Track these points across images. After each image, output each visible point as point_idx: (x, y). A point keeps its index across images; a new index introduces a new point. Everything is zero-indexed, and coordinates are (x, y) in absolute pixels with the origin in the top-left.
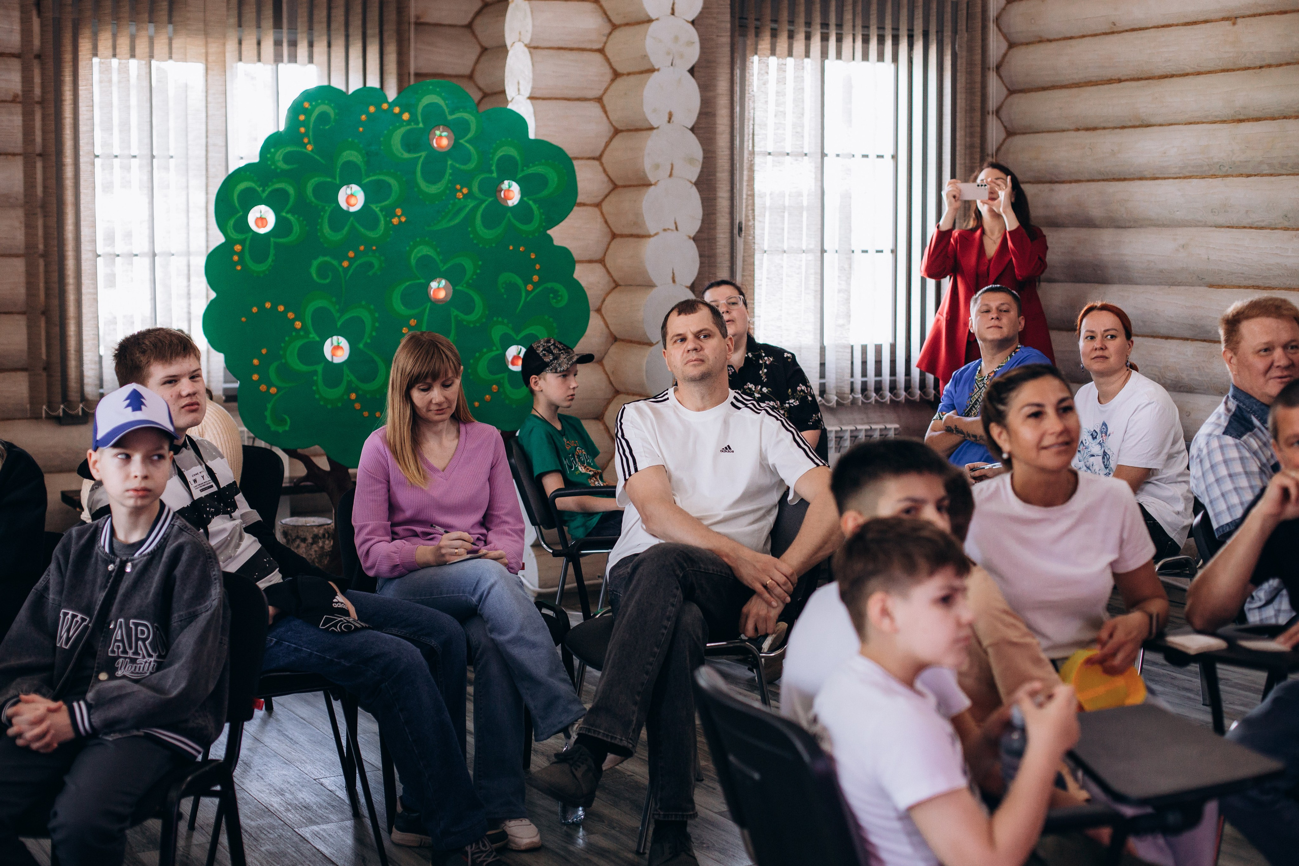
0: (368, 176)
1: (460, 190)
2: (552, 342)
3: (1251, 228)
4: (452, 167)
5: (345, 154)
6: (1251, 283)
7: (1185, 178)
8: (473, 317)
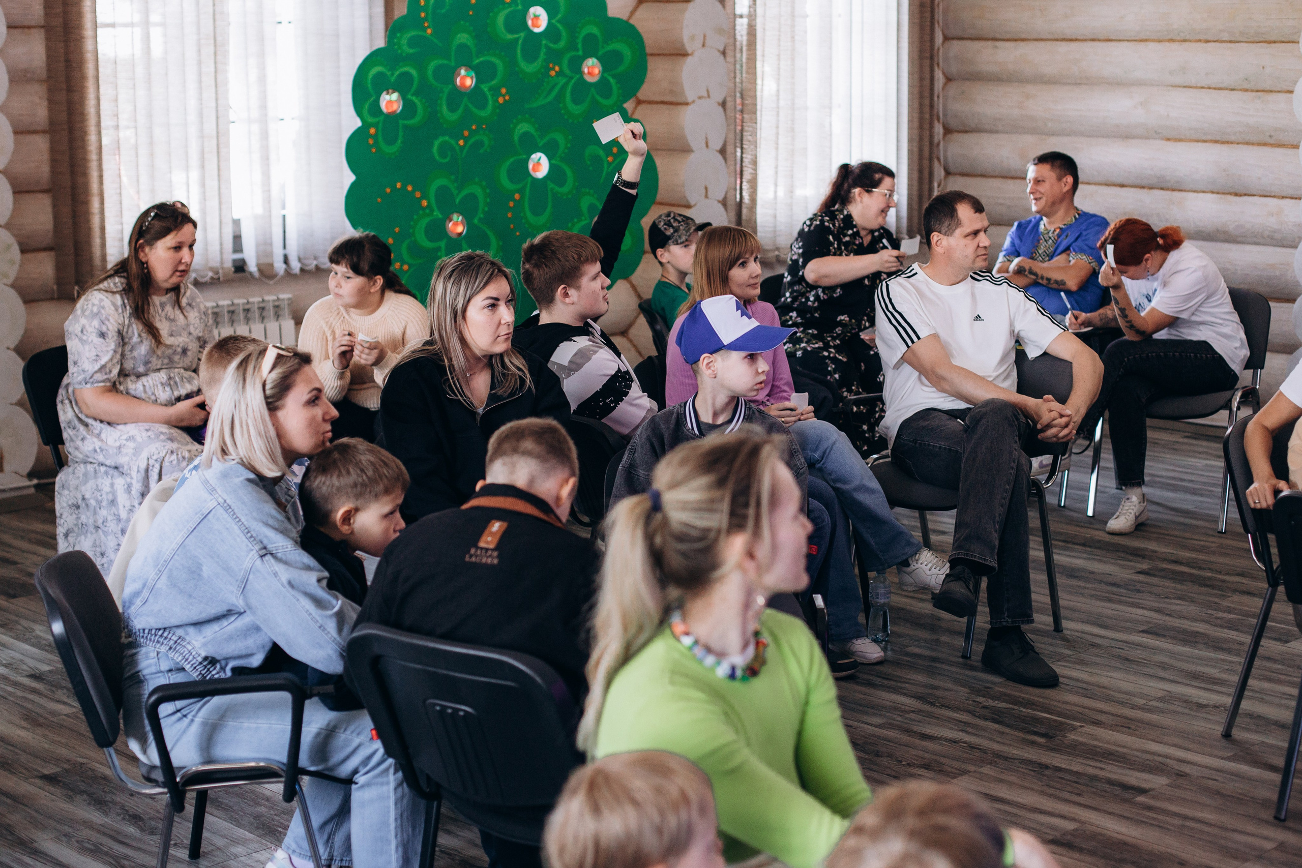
0: (478, 57)
1: (553, 69)
2: (672, 215)
3: (1210, 88)
4: (547, 46)
5: (459, 36)
6: (1209, 137)
7: (1141, 41)
8: (565, 189)
